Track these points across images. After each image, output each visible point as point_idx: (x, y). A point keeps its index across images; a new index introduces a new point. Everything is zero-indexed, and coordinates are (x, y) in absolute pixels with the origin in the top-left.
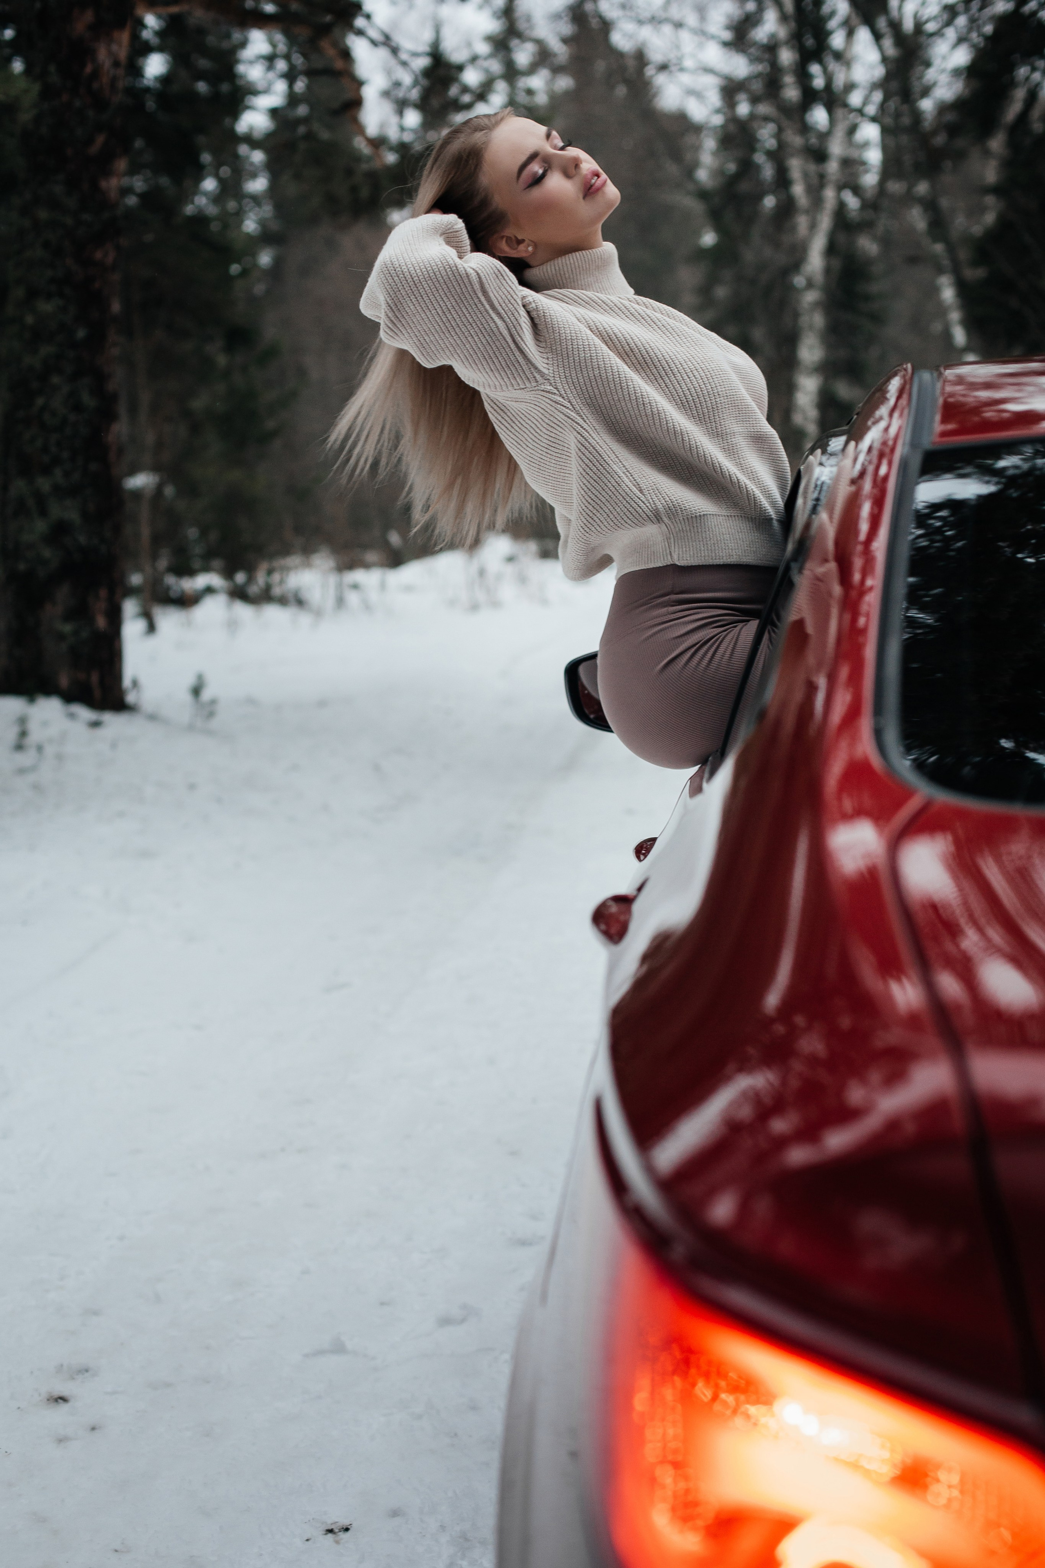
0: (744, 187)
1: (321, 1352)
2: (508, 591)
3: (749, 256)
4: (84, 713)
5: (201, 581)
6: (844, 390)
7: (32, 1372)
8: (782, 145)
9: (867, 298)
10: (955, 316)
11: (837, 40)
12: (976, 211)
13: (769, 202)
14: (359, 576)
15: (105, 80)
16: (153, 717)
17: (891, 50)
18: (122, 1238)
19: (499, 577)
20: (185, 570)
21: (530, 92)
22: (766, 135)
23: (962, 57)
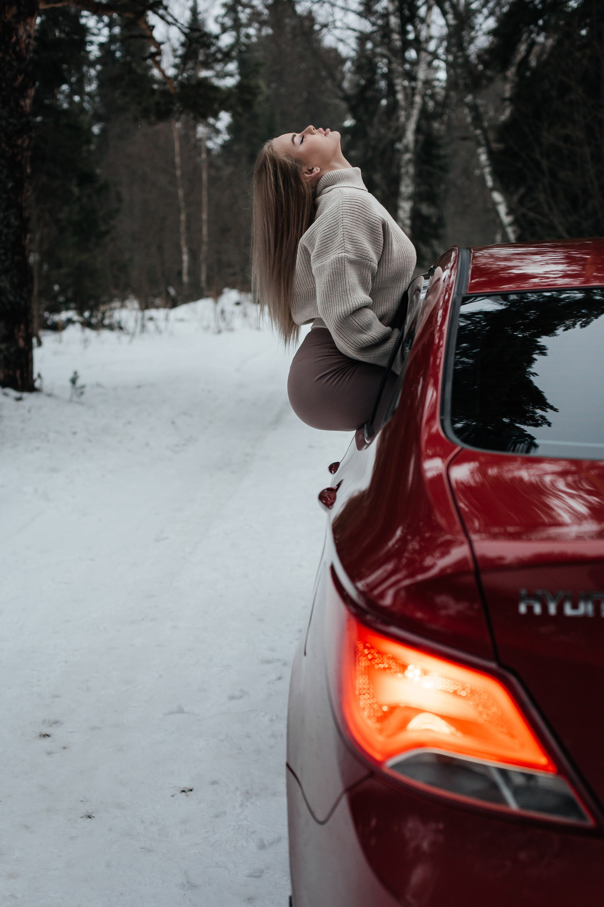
0: (369, 94)
1: (172, 713)
2: (237, 322)
3: (372, 133)
4: (13, 393)
5: (64, 316)
6: (425, 209)
7: (31, 724)
8: (390, 71)
9: (439, 157)
10: (487, 170)
11: (422, 11)
12: (499, 110)
13: (384, 102)
14: (152, 312)
15: (23, 46)
16: (50, 395)
17: (452, 22)
18: (66, 662)
19: (233, 313)
20: (56, 309)
21: (248, 36)
22: (383, 66)
23: (491, 23)
